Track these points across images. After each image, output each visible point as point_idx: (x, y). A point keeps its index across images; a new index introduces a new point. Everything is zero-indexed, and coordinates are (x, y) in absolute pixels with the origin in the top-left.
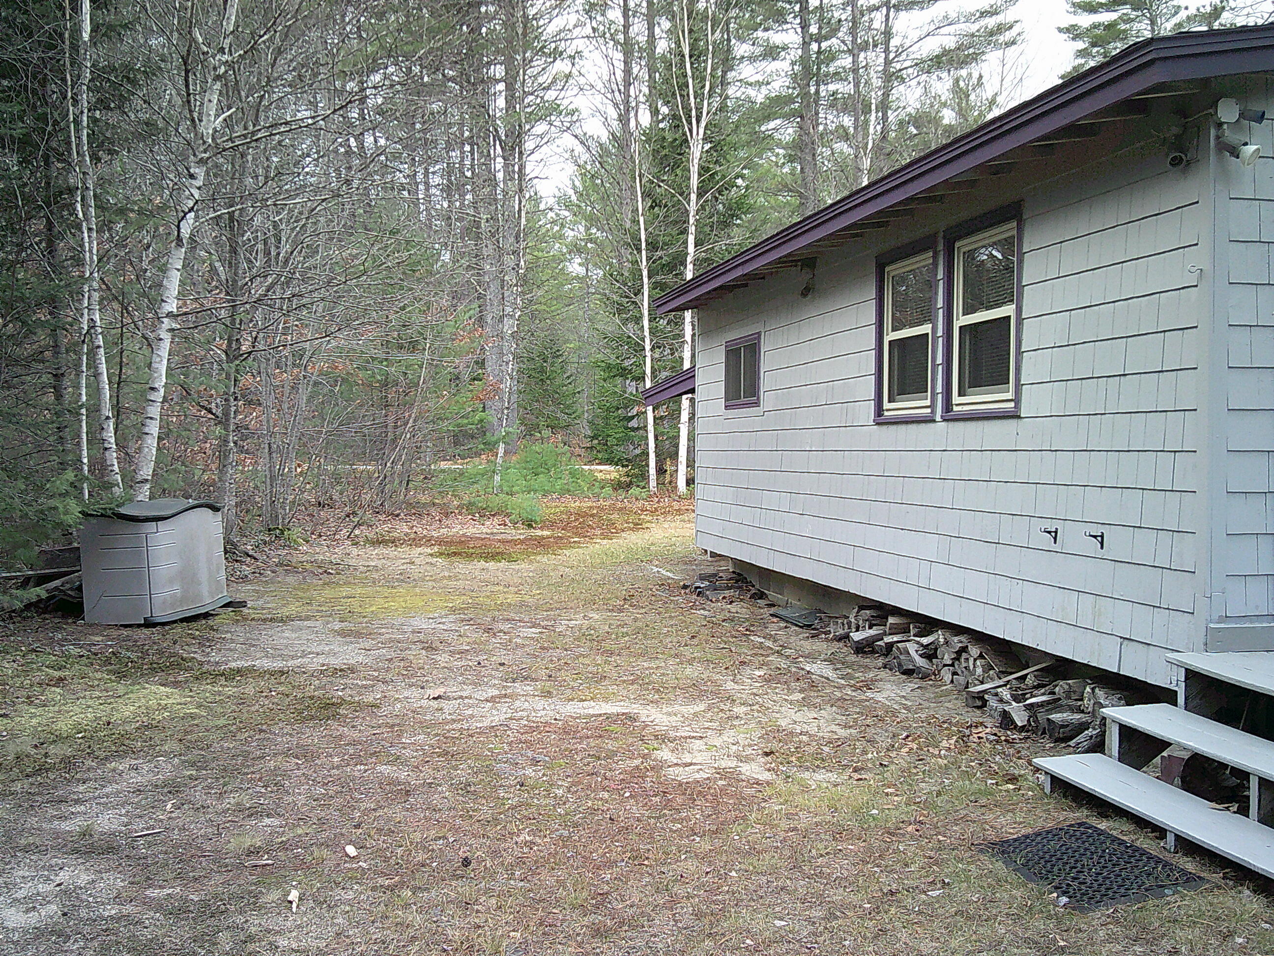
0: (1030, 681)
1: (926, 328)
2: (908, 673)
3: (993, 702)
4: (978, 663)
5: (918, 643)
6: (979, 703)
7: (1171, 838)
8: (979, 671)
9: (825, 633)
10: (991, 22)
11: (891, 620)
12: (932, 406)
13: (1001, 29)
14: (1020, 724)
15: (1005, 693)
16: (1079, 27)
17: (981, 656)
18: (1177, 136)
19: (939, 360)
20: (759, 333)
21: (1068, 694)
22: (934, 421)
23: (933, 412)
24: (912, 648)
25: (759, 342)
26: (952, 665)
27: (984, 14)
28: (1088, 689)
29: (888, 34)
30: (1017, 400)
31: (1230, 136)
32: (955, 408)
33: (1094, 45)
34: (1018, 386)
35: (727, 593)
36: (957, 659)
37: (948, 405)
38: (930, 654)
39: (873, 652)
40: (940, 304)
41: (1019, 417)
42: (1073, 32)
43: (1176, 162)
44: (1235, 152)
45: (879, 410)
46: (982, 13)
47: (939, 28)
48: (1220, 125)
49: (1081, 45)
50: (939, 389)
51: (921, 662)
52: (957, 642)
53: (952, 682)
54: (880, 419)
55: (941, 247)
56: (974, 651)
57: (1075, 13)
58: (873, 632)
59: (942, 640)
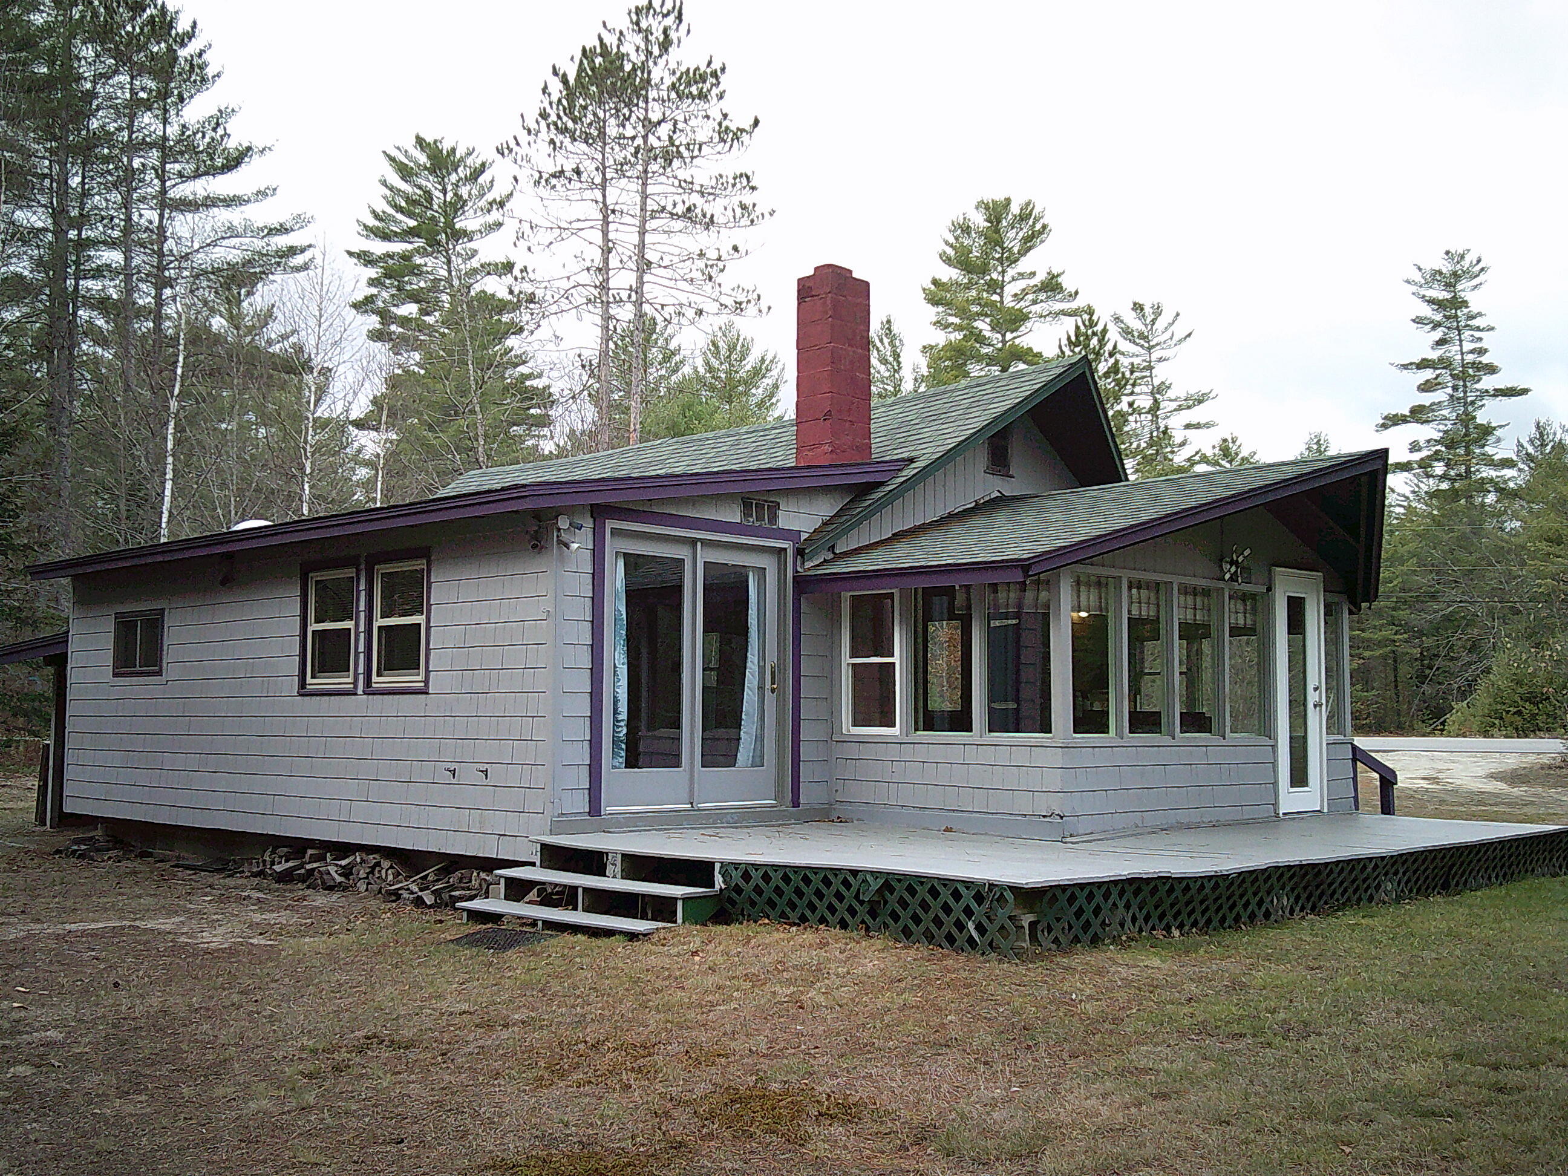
0: (430, 878)
1: (348, 624)
2: (331, 888)
3: (405, 895)
4: (390, 872)
5: (337, 865)
6: (394, 898)
7: (540, 923)
8: (390, 877)
9: (240, 873)
10: (282, 241)
11: (310, 852)
12: (355, 683)
13: (292, 251)
14: (429, 903)
15: (415, 888)
16: (372, 254)
17: (391, 867)
18: (535, 531)
19: (361, 649)
20: (163, 610)
21: (461, 880)
22: (356, 694)
23: (356, 687)
24: (332, 869)
25: (163, 617)
26: (367, 878)
27: (272, 231)
28: (475, 874)
29: (162, 236)
30: (426, 681)
31: (565, 537)
32: (374, 685)
33: (387, 276)
34: (427, 671)
35: (111, 853)
36: (372, 872)
37: (368, 682)
38: (347, 872)
39: (291, 881)
40: (362, 607)
41: (427, 693)
42: (366, 258)
43: (534, 547)
44: (567, 546)
45: (303, 684)
46: (271, 230)
47: (223, 238)
48: (559, 530)
49: (373, 272)
50: (361, 670)
51: (339, 879)
52: (372, 859)
53: (367, 890)
54: (303, 690)
55: (363, 566)
56: (386, 864)
57: (367, 237)
58: (290, 864)
59: (358, 860)
